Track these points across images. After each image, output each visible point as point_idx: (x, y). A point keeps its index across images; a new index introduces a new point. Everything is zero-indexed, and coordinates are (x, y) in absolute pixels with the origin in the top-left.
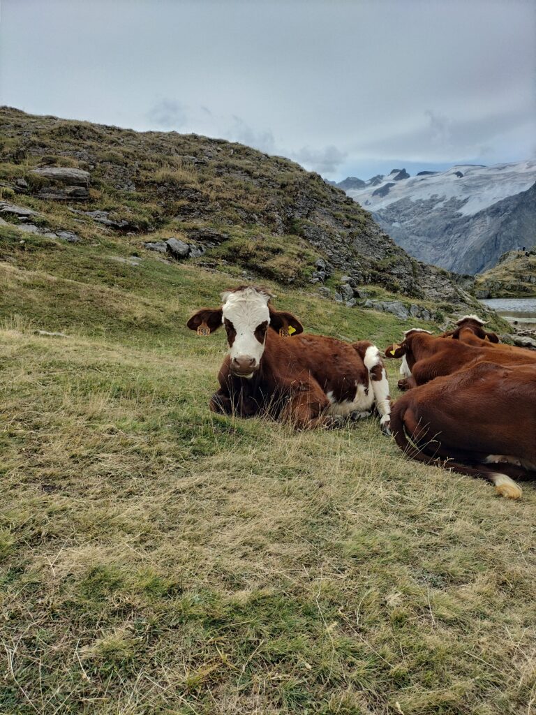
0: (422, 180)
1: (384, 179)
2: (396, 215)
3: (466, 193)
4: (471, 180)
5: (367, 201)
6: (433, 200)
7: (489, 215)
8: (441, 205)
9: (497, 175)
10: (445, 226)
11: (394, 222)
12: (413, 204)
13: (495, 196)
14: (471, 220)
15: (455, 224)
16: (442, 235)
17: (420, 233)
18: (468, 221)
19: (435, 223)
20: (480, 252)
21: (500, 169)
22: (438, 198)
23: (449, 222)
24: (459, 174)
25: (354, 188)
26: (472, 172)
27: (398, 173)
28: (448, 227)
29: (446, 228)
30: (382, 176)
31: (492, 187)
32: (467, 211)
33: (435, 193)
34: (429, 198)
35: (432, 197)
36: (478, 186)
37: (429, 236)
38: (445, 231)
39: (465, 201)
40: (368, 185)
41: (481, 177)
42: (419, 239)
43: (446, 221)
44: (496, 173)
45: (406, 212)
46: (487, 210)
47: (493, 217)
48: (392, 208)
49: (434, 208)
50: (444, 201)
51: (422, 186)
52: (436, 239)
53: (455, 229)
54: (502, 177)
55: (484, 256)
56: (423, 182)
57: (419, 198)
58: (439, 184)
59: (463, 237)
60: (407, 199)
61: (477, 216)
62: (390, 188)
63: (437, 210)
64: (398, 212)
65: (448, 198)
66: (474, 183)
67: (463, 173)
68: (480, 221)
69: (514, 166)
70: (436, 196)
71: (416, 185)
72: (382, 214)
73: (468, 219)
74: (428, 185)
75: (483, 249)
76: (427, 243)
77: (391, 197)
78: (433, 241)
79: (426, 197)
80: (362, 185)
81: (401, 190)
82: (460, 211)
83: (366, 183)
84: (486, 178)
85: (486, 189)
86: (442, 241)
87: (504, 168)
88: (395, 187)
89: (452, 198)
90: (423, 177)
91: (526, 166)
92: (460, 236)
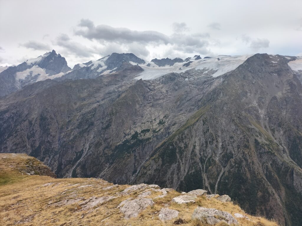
0: (204, 60)
1: (191, 59)
2: (188, 75)
3: (218, 67)
4: (222, 62)
5: (180, 68)
6: (204, 70)
7: (222, 77)
8: (206, 72)
9: (233, 60)
10: (204, 81)
11: (186, 78)
12: (196, 71)
13: (229, 69)
14: (215, 79)
15: (208, 80)
16: (202, 85)
17: (194, 83)
18: (213, 80)
19: (200, 80)
20: (210, 94)
21: (235, 58)
22: (206, 69)
23: (206, 80)
24: (219, 59)
25: (178, 62)
26: (224, 58)
27: (197, 57)
28: (205, 81)
29: (204, 82)
30: (190, 58)
31: (229, 65)
32: (215, 75)
33: (205, 67)
34: (203, 69)
35: (204, 68)
36: (224, 65)
37: (197, 85)
38: (203, 83)
39: (216, 71)
40: (184, 61)
41: (226, 61)
42: (193, 86)
43: (205, 79)
44: (233, 59)
45: (192, 74)
46: (222, 75)
47: (223, 78)
48: (187, 72)
49: (204, 73)
50: (208, 71)
51: (202, 63)
52: (200, 86)
53: (208, 83)
54: (235, 61)
55: (212, 96)
56: (204, 61)
57: (199, 69)
58: (210, 63)
59: (209, 86)
60: (194, 69)
61: (218, 78)
62: (190, 63)
63: (204, 74)
64: (189, 74)
65: (210, 69)
66: (223, 63)
67: (220, 59)
68: (218, 80)
69: (241, 57)
70: (206, 68)
71: (201, 62)
72: (182, 75)
73: (213, 79)
74: (205, 63)
75: (212, 93)
76: (196, 88)
77: (189, 67)
78: (198, 87)
79: (202, 68)
80: (182, 61)
81: (194, 64)
82: (213, 75)
83: (184, 60)
84: (228, 62)
85: (226, 66)
86: (202, 87)
87: (237, 57)
88: (193, 63)
89: (212, 69)
90: (205, 59)
91: (245, 57)
92: (208, 86)
